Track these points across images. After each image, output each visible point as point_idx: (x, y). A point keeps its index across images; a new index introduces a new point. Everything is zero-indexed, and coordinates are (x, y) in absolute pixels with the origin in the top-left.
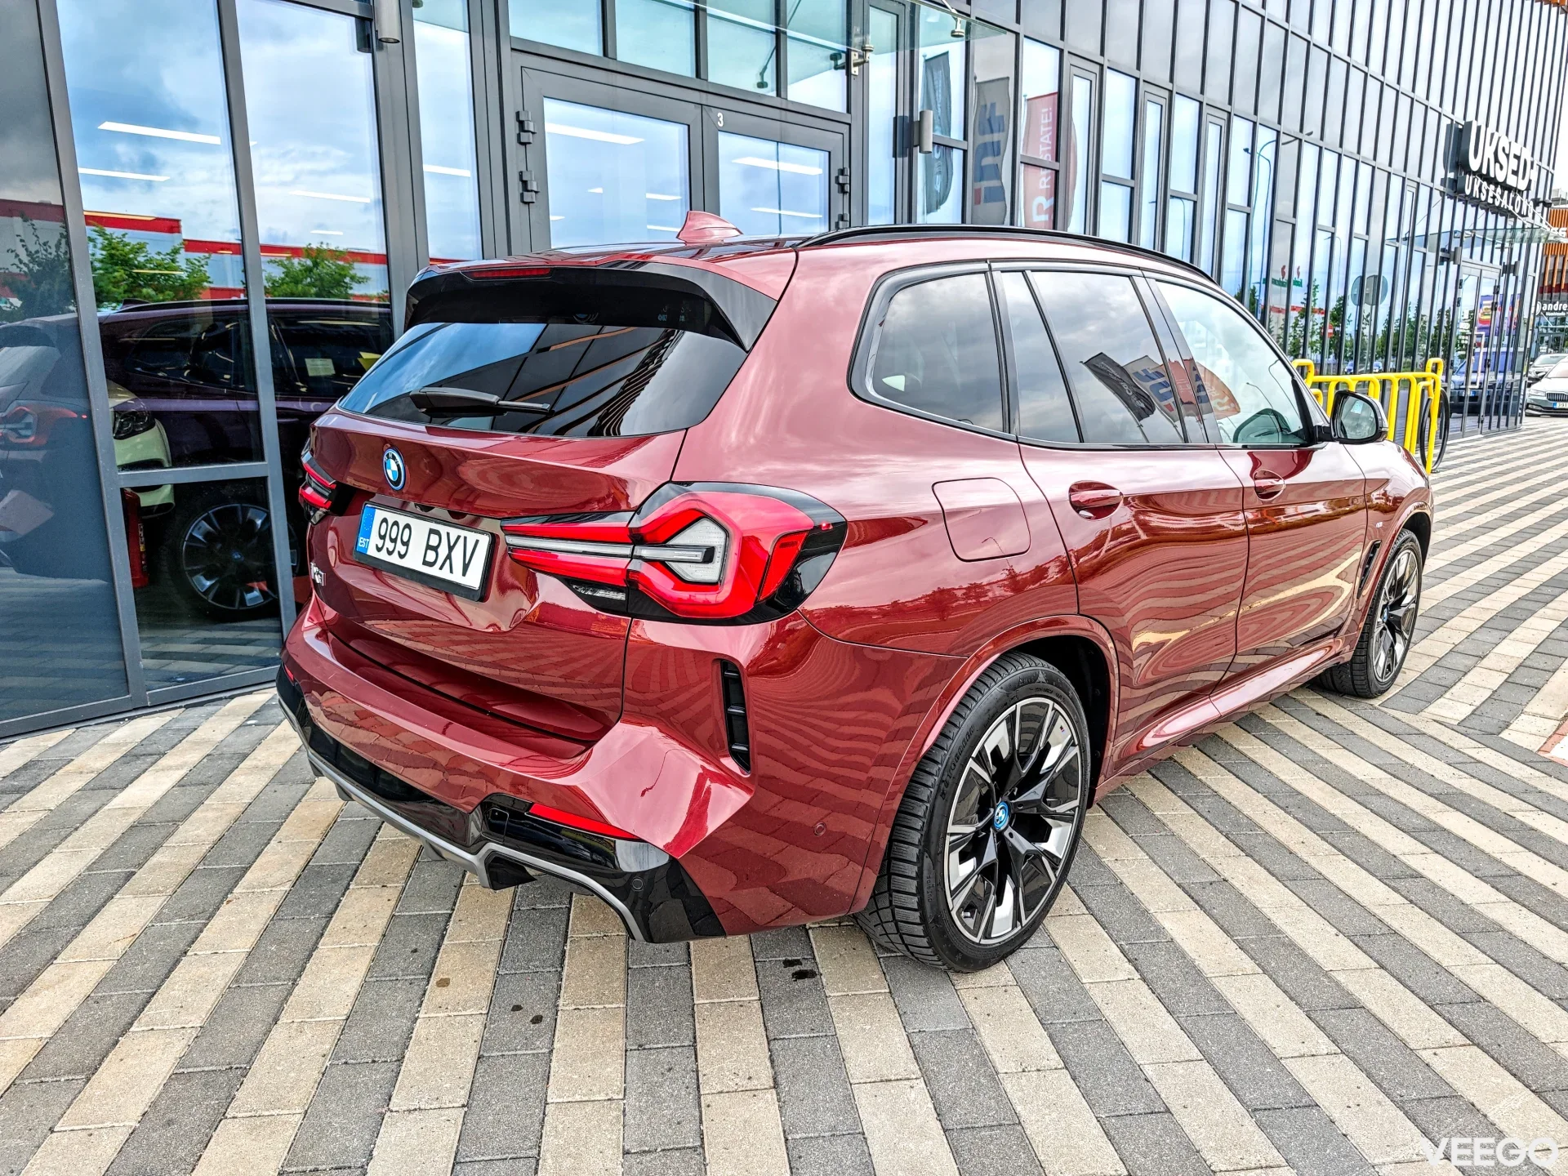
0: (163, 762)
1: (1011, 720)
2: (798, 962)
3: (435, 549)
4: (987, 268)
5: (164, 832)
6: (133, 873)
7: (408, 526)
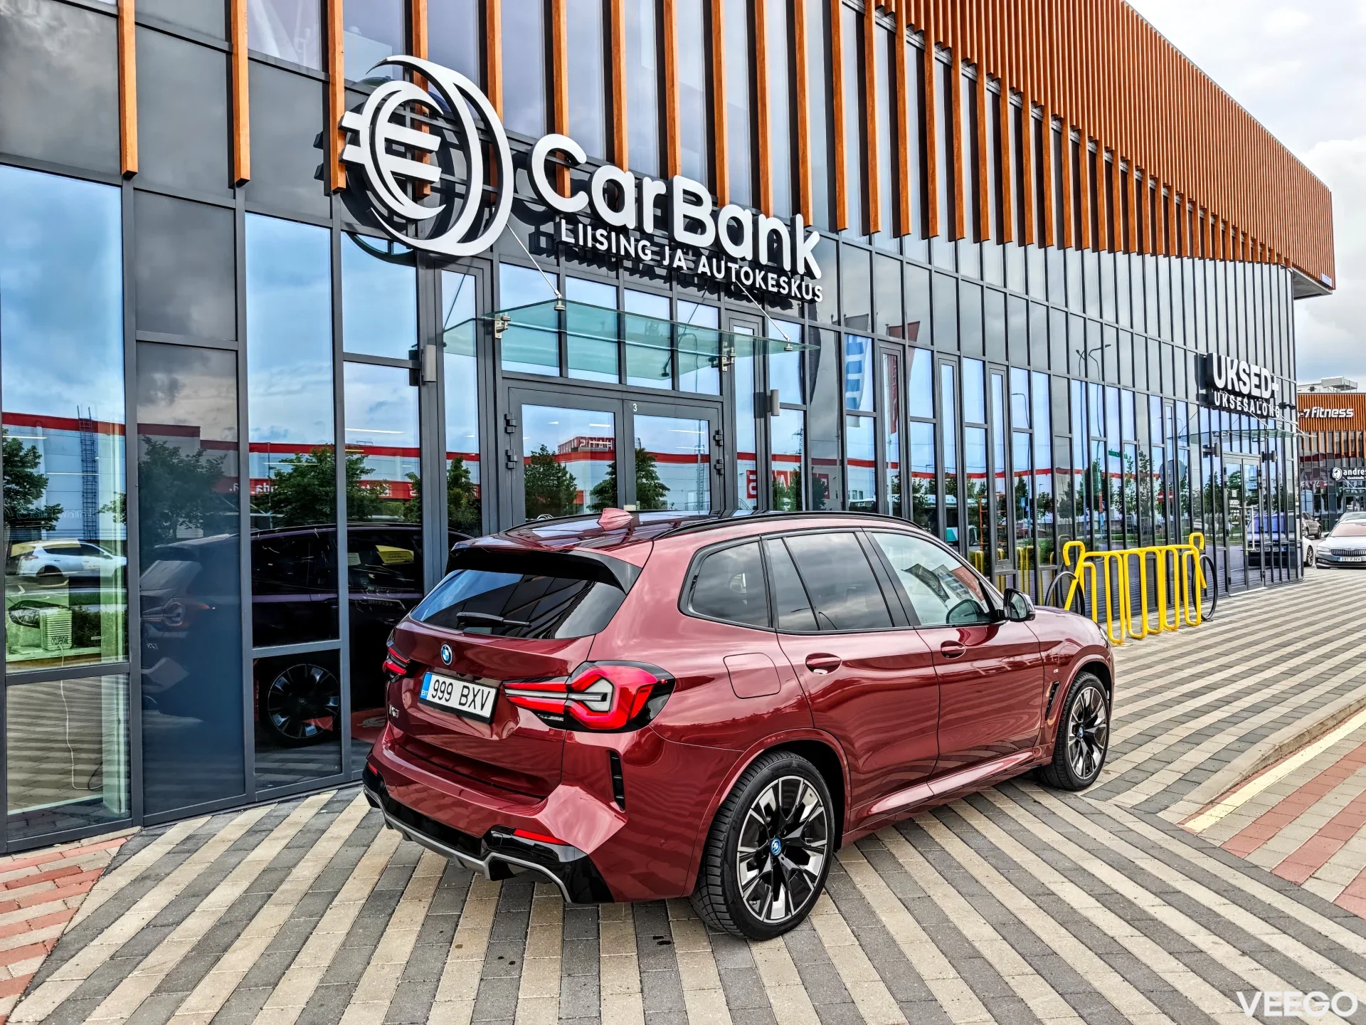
0: (272, 835)
1: (775, 788)
2: (662, 937)
3: (466, 696)
4: (760, 538)
5: (284, 873)
6: (272, 895)
7: (451, 684)
